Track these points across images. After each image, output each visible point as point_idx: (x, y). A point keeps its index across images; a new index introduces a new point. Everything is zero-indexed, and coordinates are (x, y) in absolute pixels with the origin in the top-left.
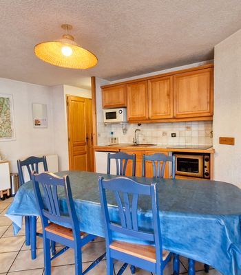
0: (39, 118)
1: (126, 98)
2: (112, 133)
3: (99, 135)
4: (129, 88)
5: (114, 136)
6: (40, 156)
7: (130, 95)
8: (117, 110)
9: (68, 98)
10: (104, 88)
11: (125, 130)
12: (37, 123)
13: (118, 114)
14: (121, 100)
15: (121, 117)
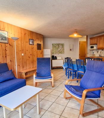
0: (71, 48)
1: (97, 41)
2: (93, 53)
3: (88, 53)
4: (98, 38)
5: (94, 54)
6: (69, 57)
7: (98, 40)
8: (94, 46)
9: (80, 42)
10: (91, 39)
11: (98, 52)
12: (71, 50)
13: (94, 47)
14: (96, 42)
15: (95, 48)
